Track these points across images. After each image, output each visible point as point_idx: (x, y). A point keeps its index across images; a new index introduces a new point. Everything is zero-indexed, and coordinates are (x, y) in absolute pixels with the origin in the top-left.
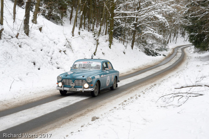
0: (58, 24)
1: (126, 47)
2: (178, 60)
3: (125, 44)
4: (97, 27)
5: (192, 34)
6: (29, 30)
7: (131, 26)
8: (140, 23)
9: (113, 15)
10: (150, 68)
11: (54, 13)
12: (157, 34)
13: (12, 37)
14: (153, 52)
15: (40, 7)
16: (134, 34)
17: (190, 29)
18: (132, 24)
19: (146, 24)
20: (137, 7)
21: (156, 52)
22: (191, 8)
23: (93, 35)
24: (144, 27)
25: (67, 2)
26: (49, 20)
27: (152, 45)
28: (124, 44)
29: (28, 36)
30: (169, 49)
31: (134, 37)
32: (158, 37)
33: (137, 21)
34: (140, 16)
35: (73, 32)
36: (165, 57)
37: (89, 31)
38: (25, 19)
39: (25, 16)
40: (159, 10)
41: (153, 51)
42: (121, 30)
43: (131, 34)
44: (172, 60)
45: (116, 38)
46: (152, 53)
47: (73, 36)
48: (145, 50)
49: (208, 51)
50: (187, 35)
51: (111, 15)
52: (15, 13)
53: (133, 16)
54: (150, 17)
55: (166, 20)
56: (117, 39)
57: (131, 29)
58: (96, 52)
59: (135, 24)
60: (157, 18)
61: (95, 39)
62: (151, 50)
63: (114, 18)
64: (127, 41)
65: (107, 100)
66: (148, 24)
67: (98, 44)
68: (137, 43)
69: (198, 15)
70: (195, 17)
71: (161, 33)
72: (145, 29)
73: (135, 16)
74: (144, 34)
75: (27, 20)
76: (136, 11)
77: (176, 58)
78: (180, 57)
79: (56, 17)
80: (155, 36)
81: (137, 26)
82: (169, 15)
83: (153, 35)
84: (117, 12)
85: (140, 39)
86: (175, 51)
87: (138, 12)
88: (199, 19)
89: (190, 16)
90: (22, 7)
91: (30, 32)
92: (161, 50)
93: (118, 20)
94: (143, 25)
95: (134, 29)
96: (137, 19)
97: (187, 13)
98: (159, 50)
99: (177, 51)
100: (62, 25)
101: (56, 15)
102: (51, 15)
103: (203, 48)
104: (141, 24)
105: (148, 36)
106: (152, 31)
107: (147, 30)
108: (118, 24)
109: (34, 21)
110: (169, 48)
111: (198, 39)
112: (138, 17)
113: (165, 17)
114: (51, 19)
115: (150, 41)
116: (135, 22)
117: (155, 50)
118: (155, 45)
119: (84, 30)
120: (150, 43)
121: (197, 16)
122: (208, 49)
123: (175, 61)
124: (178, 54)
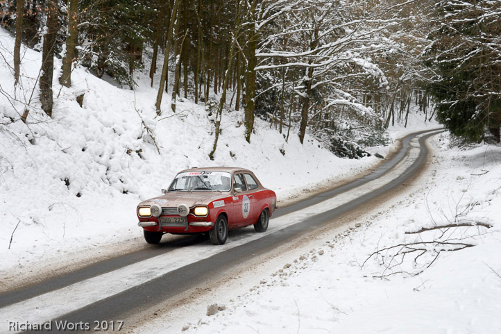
0: (122, 87)
1: (286, 137)
2: (412, 165)
3: (285, 131)
4: (216, 93)
5: (444, 102)
6: (53, 103)
7: (298, 88)
8: (319, 78)
9: (254, 61)
10: (344, 187)
11: (111, 60)
12: (359, 106)
13: (12, 121)
14: (353, 149)
15: (78, 47)
16: (306, 106)
17: (439, 91)
18: (300, 82)
19: (333, 81)
20: (309, 41)
21: (358, 148)
22: (439, 41)
23: (207, 110)
24: (328, 89)
25: (142, 34)
26: (100, 77)
27: (349, 131)
28: (281, 132)
29: (50, 115)
30: (389, 141)
31: (304, 114)
32: (363, 113)
33: (310, 75)
34: (318, 62)
35: (158, 105)
36: (381, 159)
37: (196, 102)
38: (41, 75)
39: (43, 68)
40: (363, 47)
41: (352, 146)
42: (273, 99)
43: (297, 107)
44: (398, 166)
45: (262, 116)
46: (348, 151)
47: (159, 113)
48: (332, 145)
49: (483, 142)
50: (431, 107)
51: (247, 62)
52: (17, 61)
53: (301, 64)
54: (341, 64)
55: (381, 71)
56: (266, 120)
57: (297, 94)
58: (216, 150)
59: (308, 81)
60: (359, 66)
61: (213, 121)
62: (346, 145)
63: (255, 69)
64: (288, 123)
65: (243, 266)
66: (338, 81)
67: (219, 132)
68: (313, 127)
69: (456, 57)
70: (450, 61)
71: (371, 103)
72: (332, 95)
73: (306, 64)
74: (329, 107)
75: (48, 79)
76: (309, 52)
77: (406, 161)
78: (417, 159)
79: (117, 70)
80: (356, 110)
81: (312, 87)
82: (387, 58)
83: (350, 109)
84: (263, 54)
85: (320, 118)
86: (405, 146)
87: (313, 53)
88: (459, 66)
89: (438, 59)
90: (36, 47)
91: (54, 106)
92: (370, 143)
93: (265, 73)
94: (326, 84)
95: (304, 94)
96: (311, 70)
97: (429, 53)
98: (366, 144)
99: (409, 144)
100: (132, 89)
101: (117, 65)
102: (106, 66)
103: (472, 135)
104: (321, 82)
105: (338, 111)
106: (347, 99)
107: (335, 96)
108: (266, 83)
109: (66, 80)
110: (389, 137)
111: (459, 114)
112: (312, 65)
113: (378, 63)
114: (105, 75)
115: (343, 123)
116: (306, 78)
117: (356, 144)
118: (356, 132)
119: (184, 99)
120: (344, 126)
121: (454, 59)
122: (483, 138)
123: (405, 169)
124: (412, 151)
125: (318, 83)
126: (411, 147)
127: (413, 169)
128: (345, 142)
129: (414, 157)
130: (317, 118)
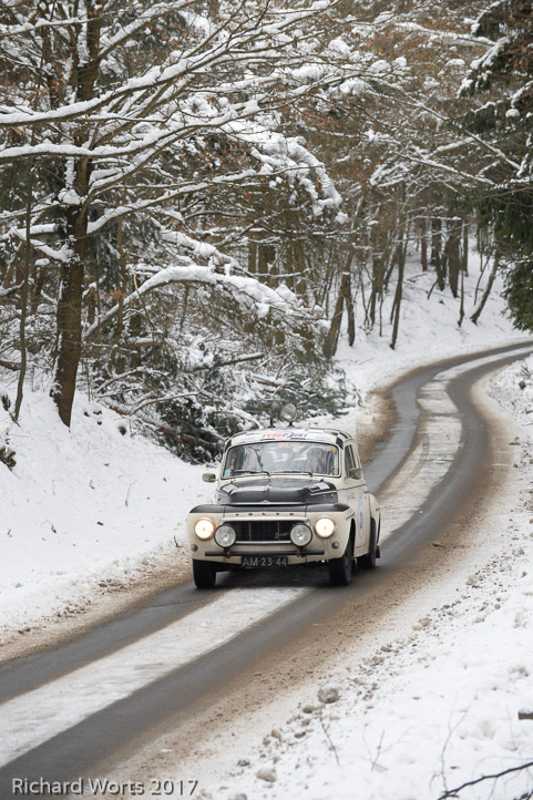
1: (14, 407)
2: (447, 478)
12: (250, 284)
20: (68, 65)
30: (349, 399)
31: (66, 318)
32: (264, 309)
33: (82, 185)
40: (249, 76)
44: (397, 481)
48: (167, 426)
53: (46, 146)
55: (315, 162)
59: (73, 207)
60: (240, 145)
62: (212, 420)
68: (97, 365)
72: (153, 250)
74: (147, 294)
77: (423, 462)
78: (459, 457)
80: (238, 297)
81: (92, 227)
82: (332, 113)
85: (117, 334)
86: (407, 412)
94: (131, 216)
95: (63, 254)
96: (85, 167)
98: (275, 414)
99: (419, 406)
104: (121, 209)
106: (203, 261)
107: (162, 256)
110: (349, 388)
112: (84, 149)
113: (301, 132)
116: (69, 197)
117: (247, 415)
120: (194, 357)
123: (425, 492)
124: (431, 428)
125: (109, 214)
126: (425, 416)
127: (449, 489)
128: (208, 409)
129: (445, 449)
130: (106, 332)
